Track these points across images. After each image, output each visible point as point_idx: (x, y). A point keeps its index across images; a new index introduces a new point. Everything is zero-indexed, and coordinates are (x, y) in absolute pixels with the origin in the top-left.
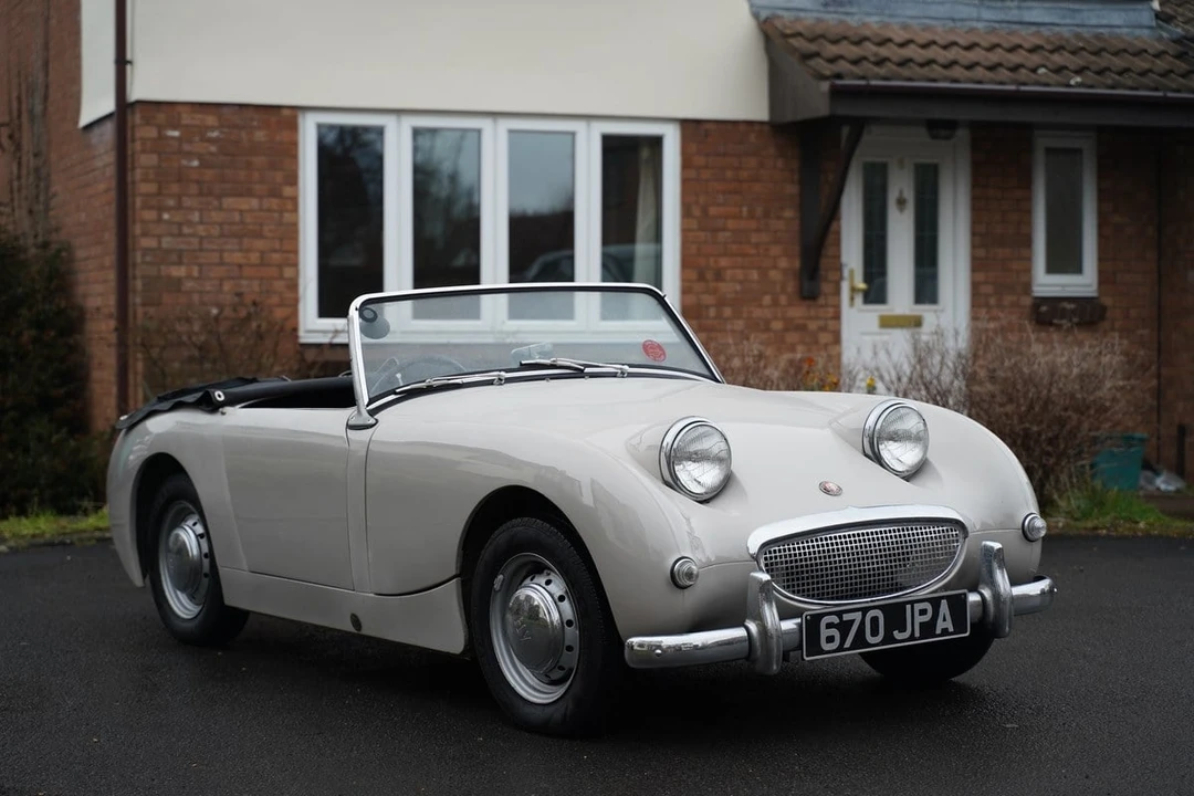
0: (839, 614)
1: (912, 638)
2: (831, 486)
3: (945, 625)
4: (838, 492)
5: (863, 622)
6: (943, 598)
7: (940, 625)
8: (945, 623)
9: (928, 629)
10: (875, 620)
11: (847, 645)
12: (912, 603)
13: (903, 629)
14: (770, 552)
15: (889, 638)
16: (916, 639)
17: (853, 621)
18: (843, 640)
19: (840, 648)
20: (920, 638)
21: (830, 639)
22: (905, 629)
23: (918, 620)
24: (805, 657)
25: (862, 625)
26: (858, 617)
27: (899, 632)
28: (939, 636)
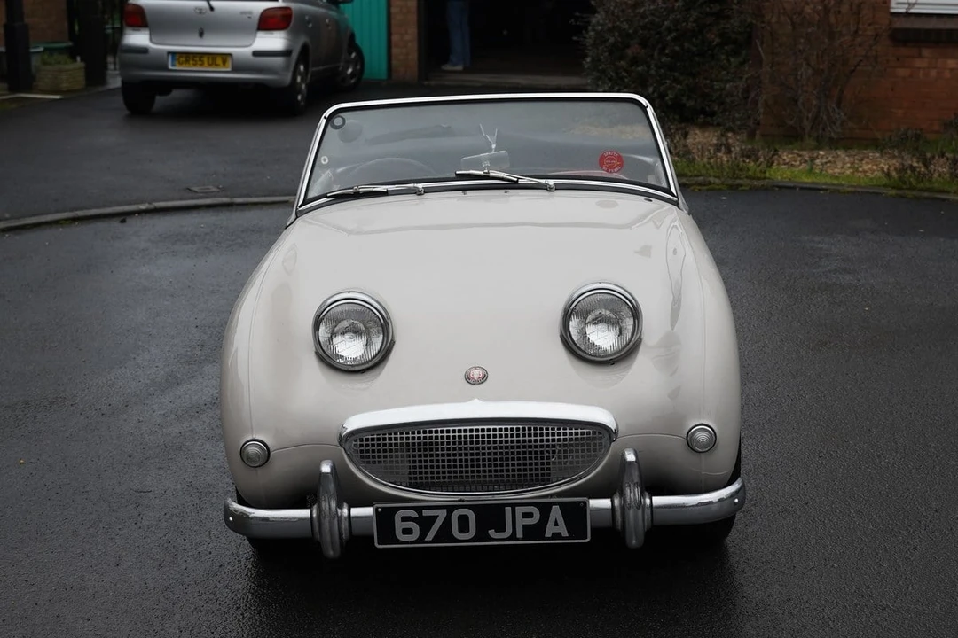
0: (419, 510)
1: (513, 537)
2: (477, 374)
3: (556, 530)
4: (484, 378)
6: (555, 503)
7: (550, 530)
8: (557, 524)
9: (535, 531)
10: (463, 520)
11: (430, 537)
12: (513, 506)
13: (502, 529)
15: (481, 535)
16: (518, 540)
17: (435, 518)
18: (424, 532)
19: (421, 539)
20: (522, 539)
21: (407, 531)
22: (504, 530)
23: (521, 522)
24: (376, 545)
25: (447, 521)
26: (442, 514)
27: (496, 531)
28: (548, 539)
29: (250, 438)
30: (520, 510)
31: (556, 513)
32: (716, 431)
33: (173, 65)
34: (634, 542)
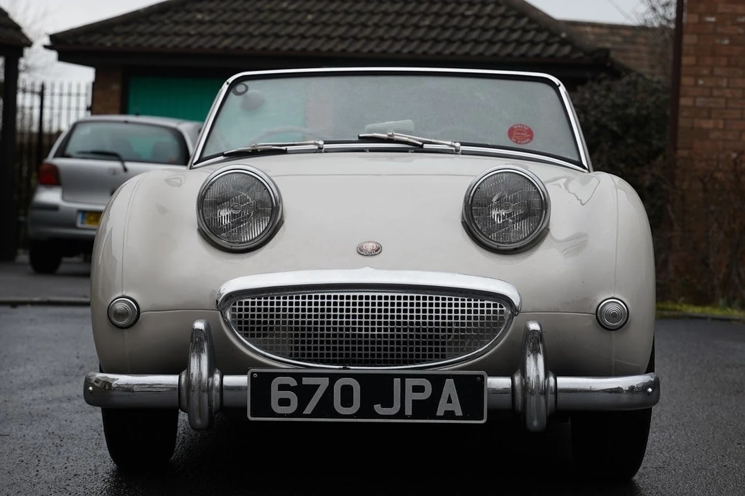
0: (298, 377)
1: (401, 414)
2: (370, 247)
3: (450, 407)
4: (378, 250)
5: (330, 390)
6: (449, 376)
7: (442, 407)
8: (450, 402)
9: (425, 408)
10: (347, 392)
11: (308, 410)
12: (403, 377)
13: (389, 404)
14: (241, 304)
15: (366, 410)
16: (406, 418)
17: (316, 387)
18: (303, 404)
20: (411, 417)
21: (284, 402)
22: (391, 405)
23: (411, 396)
24: (249, 416)
25: (329, 391)
26: (324, 383)
27: (382, 407)
28: (440, 418)
29: (120, 295)
30: (410, 383)
31: (450, 387)
32: (628, 307)
33: (82, 223)
34: (535, 423)
